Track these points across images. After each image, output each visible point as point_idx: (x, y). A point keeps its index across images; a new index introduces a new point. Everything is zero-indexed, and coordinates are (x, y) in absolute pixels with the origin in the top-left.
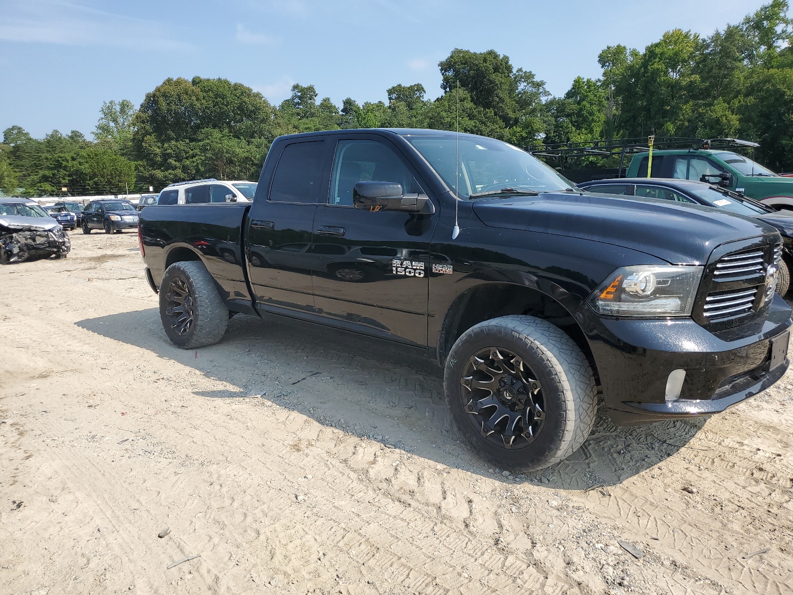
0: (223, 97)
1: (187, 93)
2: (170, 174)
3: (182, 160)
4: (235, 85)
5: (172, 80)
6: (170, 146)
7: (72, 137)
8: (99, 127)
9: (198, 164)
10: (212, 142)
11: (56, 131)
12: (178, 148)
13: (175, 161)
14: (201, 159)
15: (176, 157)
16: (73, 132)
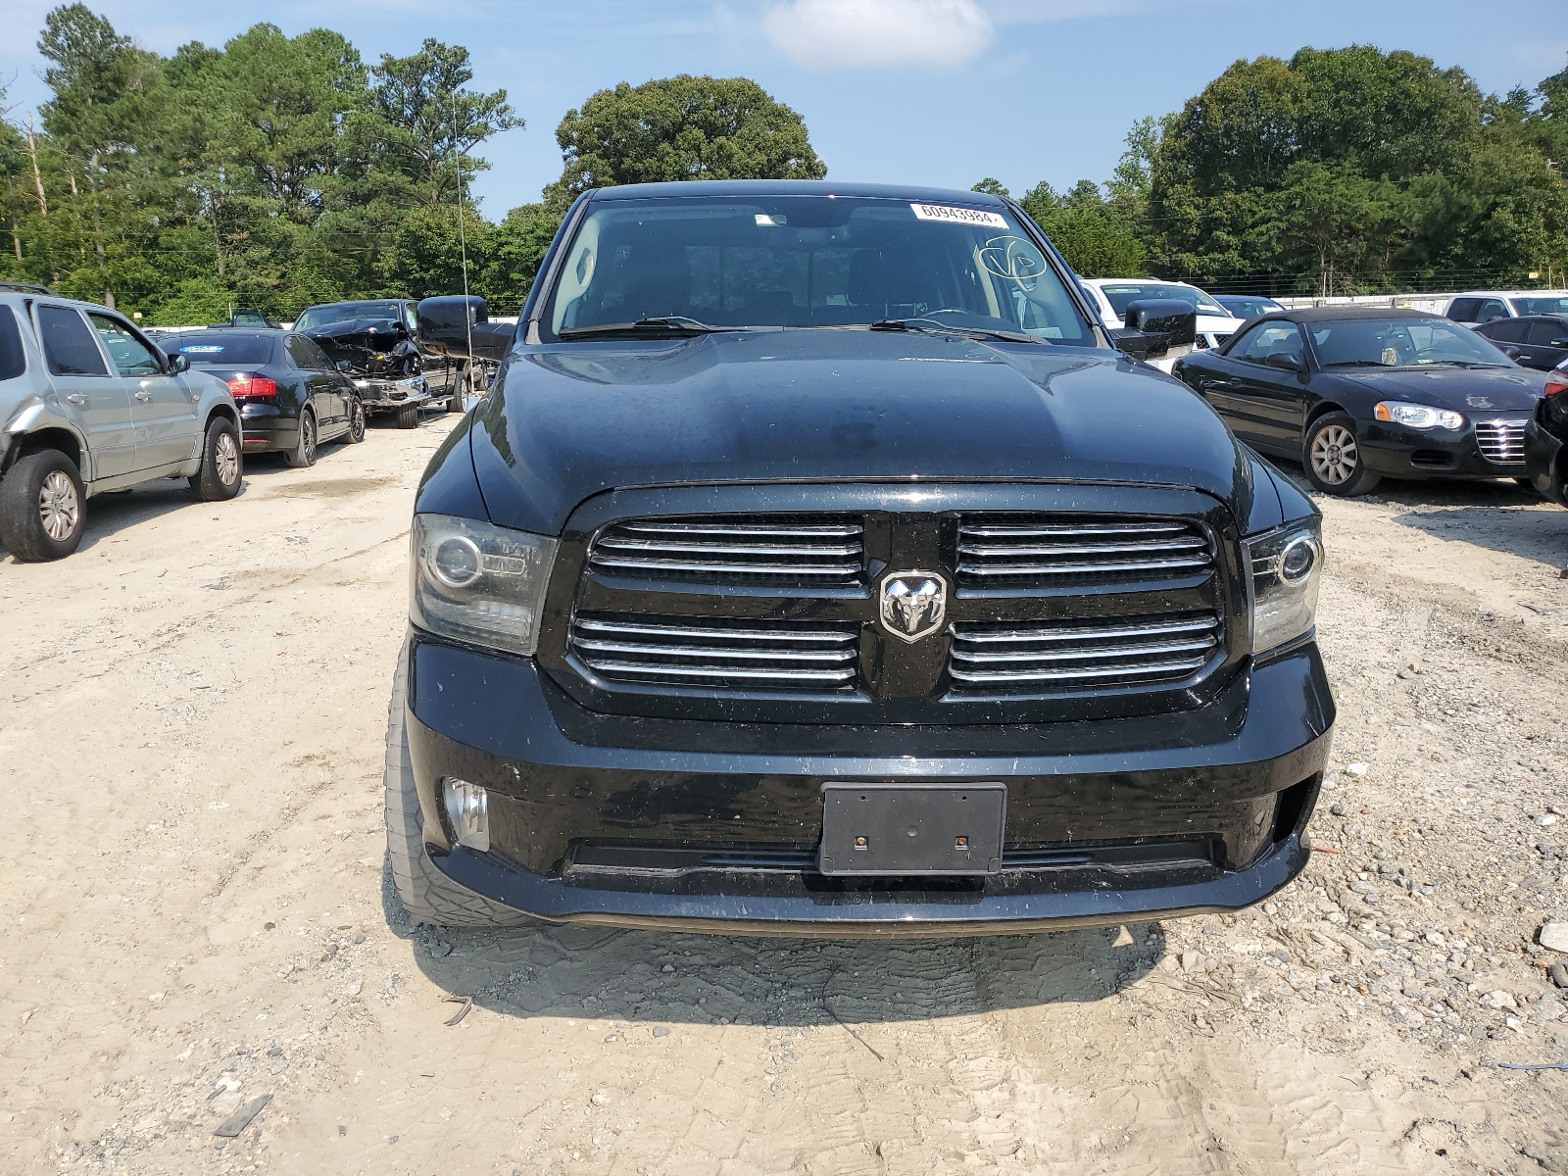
0: (1353, 86)
1: (1272, 88)
2: (1213, 260)
3: (1243, 231)
4: (1392, 56)
5: (1244, 63)
6: (1220, 204)
7: (1077, 194)
8: (1121, 171)
9: (1270, 238)
10: (1308, 189)
11: (1044, 184)
12: (1238, 206)
13: (1229, 233)
14: (1279, 228)
15: (1230, 226)
16: (1080, 183)
